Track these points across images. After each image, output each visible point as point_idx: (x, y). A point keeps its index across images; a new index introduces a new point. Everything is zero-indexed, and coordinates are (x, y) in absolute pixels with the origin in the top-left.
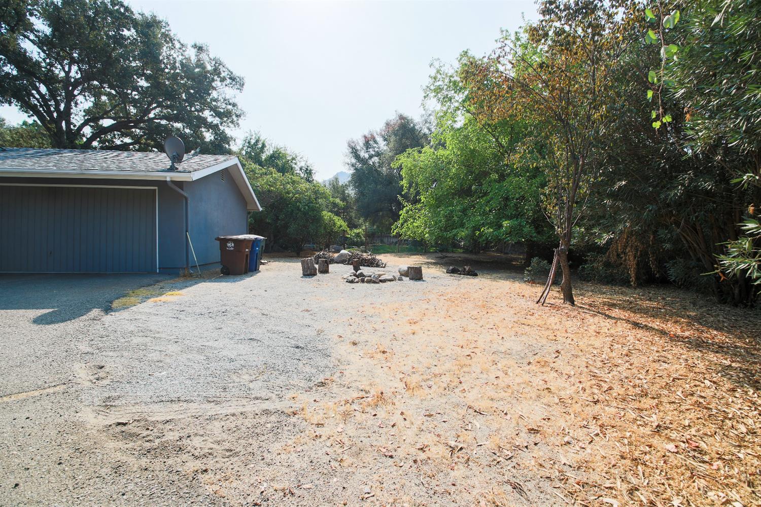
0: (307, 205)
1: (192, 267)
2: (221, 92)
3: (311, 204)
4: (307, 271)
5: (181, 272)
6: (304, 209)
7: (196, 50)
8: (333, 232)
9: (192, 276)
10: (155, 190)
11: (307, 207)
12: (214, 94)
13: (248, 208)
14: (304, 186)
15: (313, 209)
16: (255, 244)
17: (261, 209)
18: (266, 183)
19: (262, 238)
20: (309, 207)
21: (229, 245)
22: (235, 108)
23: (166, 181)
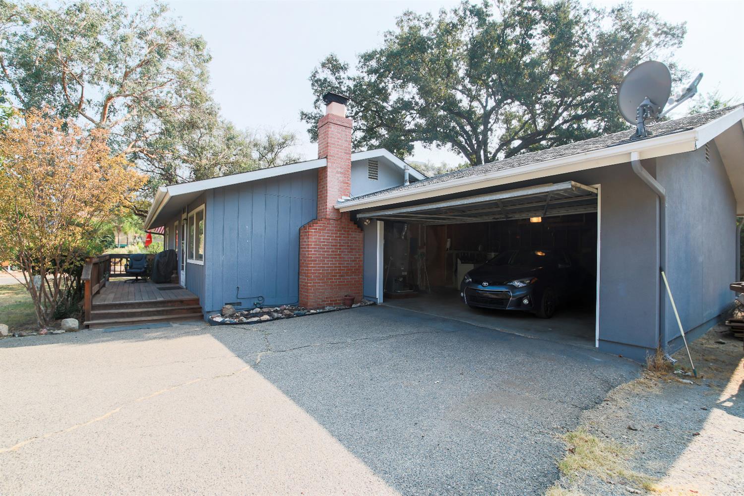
10: (596, 191)
13: (738, 211)
23: (629, 164)
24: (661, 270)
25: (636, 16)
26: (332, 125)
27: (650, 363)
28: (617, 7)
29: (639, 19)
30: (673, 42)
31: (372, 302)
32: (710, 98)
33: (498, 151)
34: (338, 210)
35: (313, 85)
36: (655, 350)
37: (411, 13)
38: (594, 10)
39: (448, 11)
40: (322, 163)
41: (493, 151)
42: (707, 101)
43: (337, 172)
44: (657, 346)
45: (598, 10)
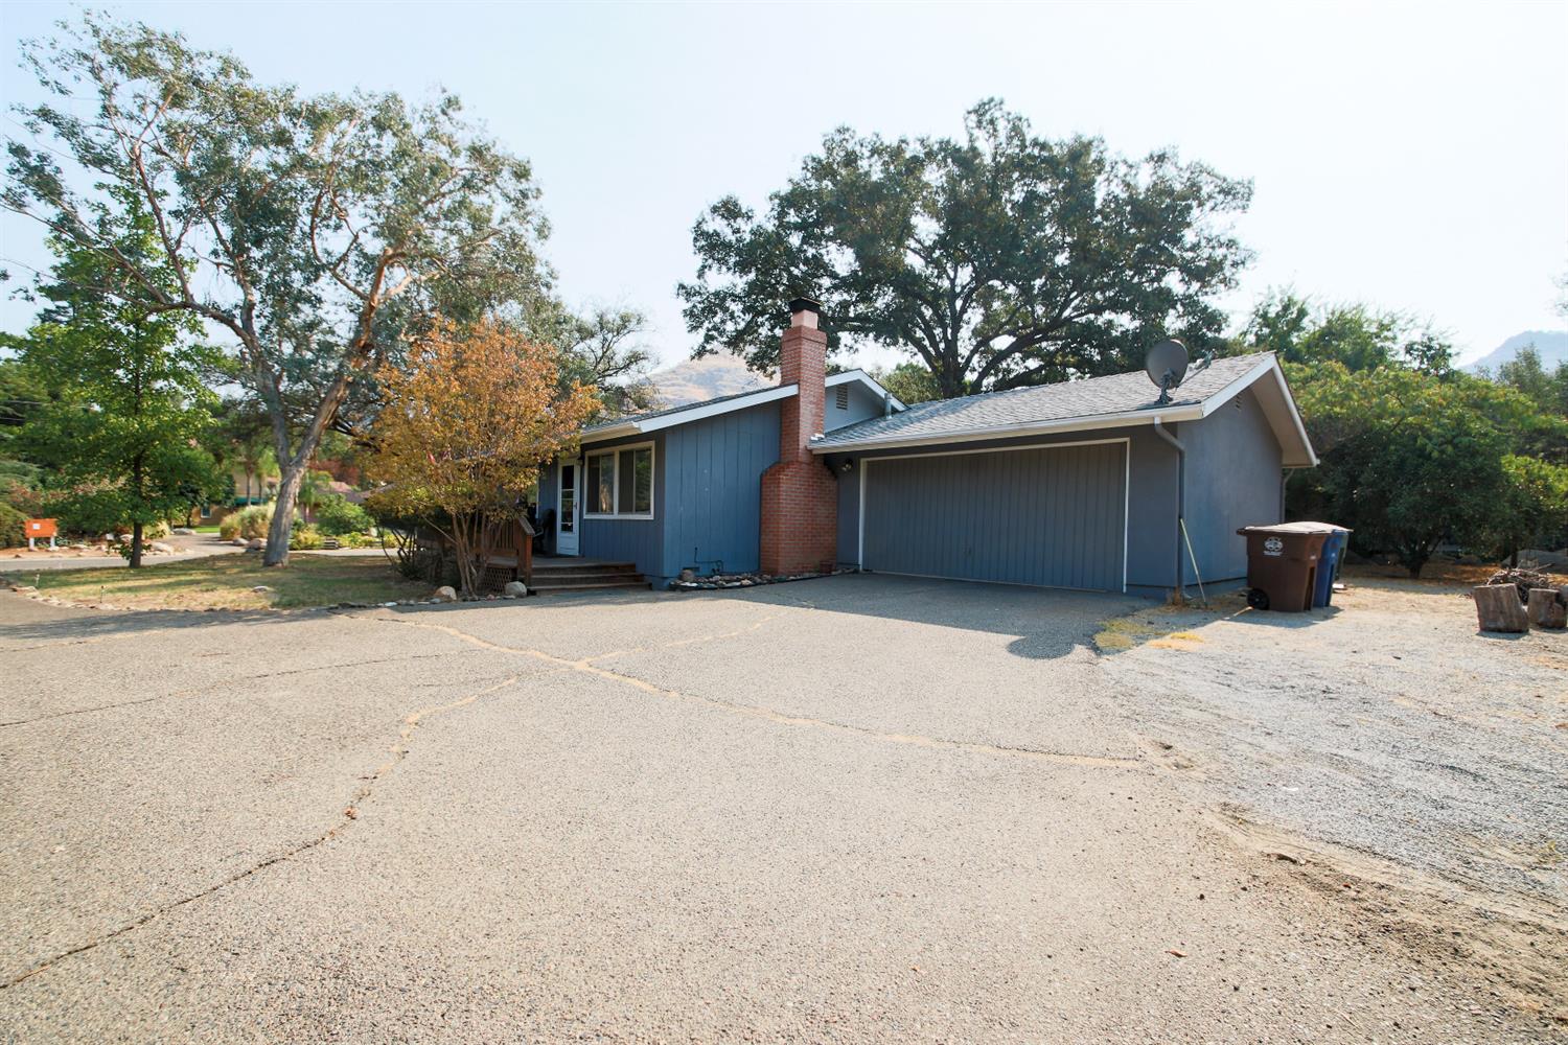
0: (1450, 442)
1: (1187, 586)
2: (1205, 224)
3: (1466, 440)
4: (1495, 620)
5: (1169, 595)
6: (1442, 452)
7: (1152, 163)
8: (1541, 512)
9: (1188, 605)
10: (1126, 443)
11: (1450, 449)
12: (1189, 237)
13: (1285, 462)
14: (1435, 392)
15: (1472, 452)
16: (1330, 545)
17: (1316, 461)
18: (1323, 399)
19: (1345, 530)
20: (1455, 446)
21: (1268, 544)
22: (1233, 250)
23: (1152, 426)
24: (1180, 518)
25: (1185, 167)
26: (804, 341)
27: (1170, 600)
28: (1157, 153)
29: (1189, 172)
30: (1234, 204)
31: (852, 570)
32: (1282, 292)
33: (973, 353)
34: (811, 451)
35: (696, 240)
36: (1174, 588)
37: (848, 130)
38: (1125, 162)
39: (910, 139)
40: (791, 391)
41: (966, 353)
42: (1279, 297)
43: (811, 402)
44: (1176, 585)
45: (1130, 163)
